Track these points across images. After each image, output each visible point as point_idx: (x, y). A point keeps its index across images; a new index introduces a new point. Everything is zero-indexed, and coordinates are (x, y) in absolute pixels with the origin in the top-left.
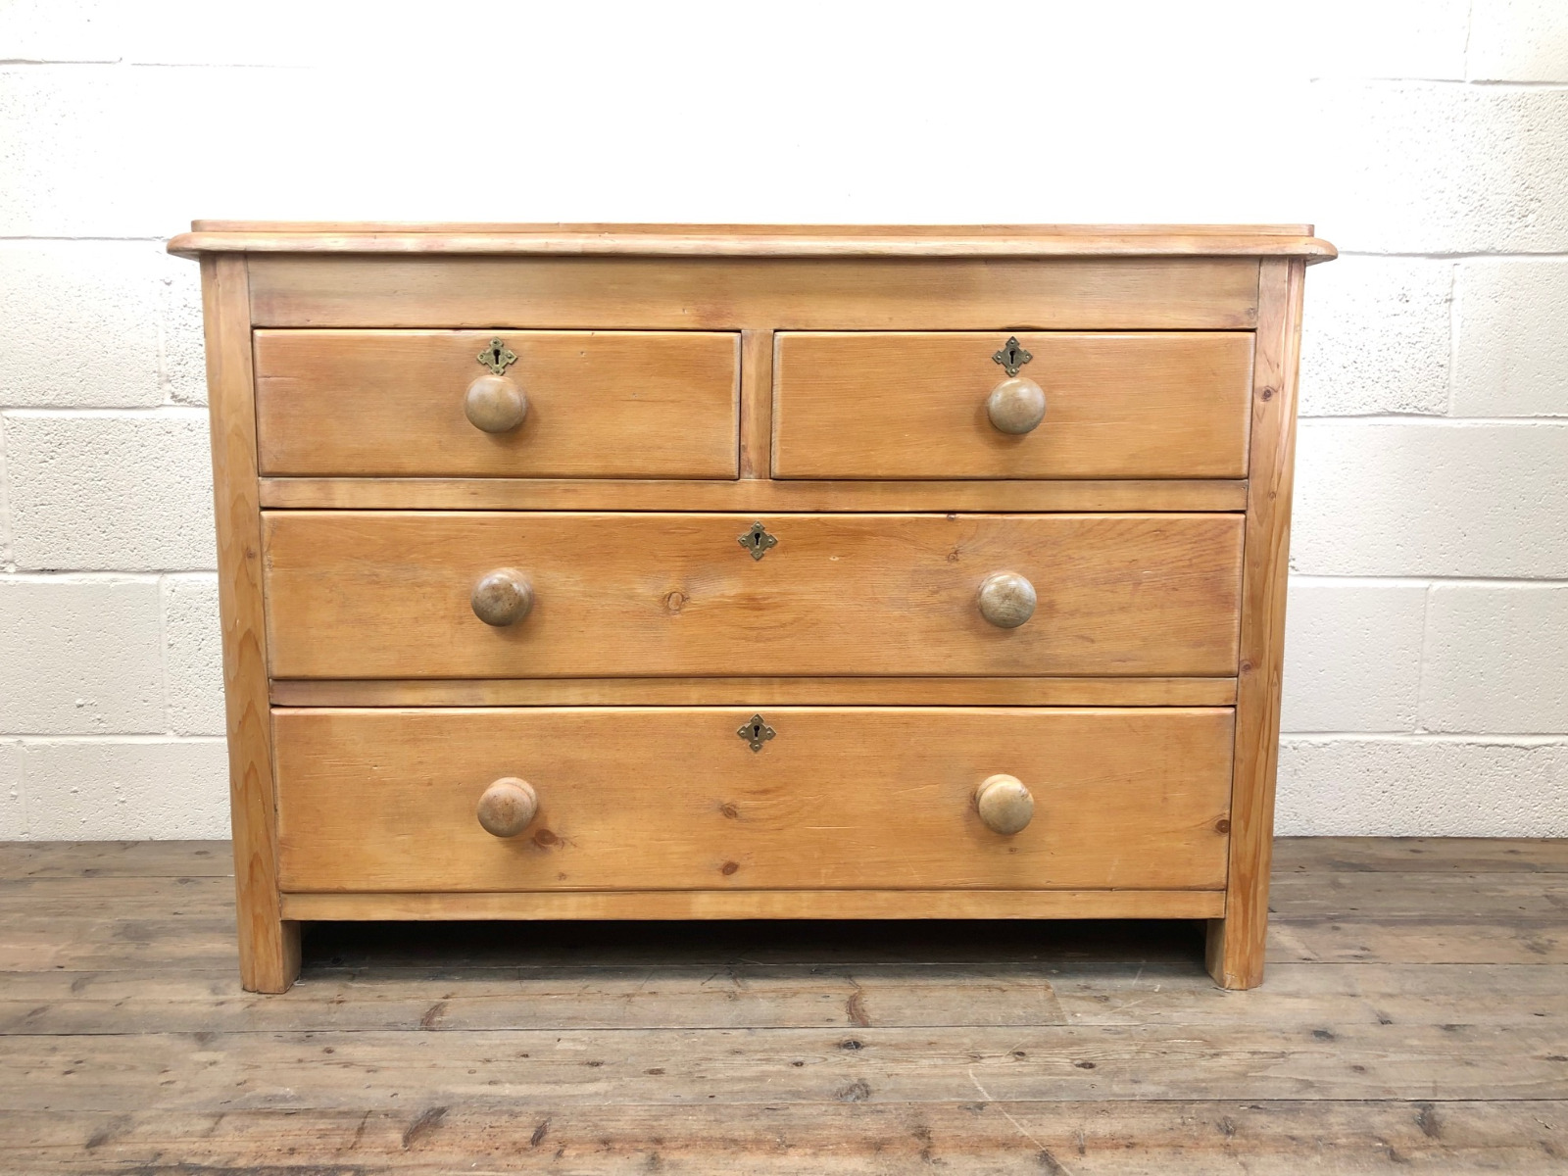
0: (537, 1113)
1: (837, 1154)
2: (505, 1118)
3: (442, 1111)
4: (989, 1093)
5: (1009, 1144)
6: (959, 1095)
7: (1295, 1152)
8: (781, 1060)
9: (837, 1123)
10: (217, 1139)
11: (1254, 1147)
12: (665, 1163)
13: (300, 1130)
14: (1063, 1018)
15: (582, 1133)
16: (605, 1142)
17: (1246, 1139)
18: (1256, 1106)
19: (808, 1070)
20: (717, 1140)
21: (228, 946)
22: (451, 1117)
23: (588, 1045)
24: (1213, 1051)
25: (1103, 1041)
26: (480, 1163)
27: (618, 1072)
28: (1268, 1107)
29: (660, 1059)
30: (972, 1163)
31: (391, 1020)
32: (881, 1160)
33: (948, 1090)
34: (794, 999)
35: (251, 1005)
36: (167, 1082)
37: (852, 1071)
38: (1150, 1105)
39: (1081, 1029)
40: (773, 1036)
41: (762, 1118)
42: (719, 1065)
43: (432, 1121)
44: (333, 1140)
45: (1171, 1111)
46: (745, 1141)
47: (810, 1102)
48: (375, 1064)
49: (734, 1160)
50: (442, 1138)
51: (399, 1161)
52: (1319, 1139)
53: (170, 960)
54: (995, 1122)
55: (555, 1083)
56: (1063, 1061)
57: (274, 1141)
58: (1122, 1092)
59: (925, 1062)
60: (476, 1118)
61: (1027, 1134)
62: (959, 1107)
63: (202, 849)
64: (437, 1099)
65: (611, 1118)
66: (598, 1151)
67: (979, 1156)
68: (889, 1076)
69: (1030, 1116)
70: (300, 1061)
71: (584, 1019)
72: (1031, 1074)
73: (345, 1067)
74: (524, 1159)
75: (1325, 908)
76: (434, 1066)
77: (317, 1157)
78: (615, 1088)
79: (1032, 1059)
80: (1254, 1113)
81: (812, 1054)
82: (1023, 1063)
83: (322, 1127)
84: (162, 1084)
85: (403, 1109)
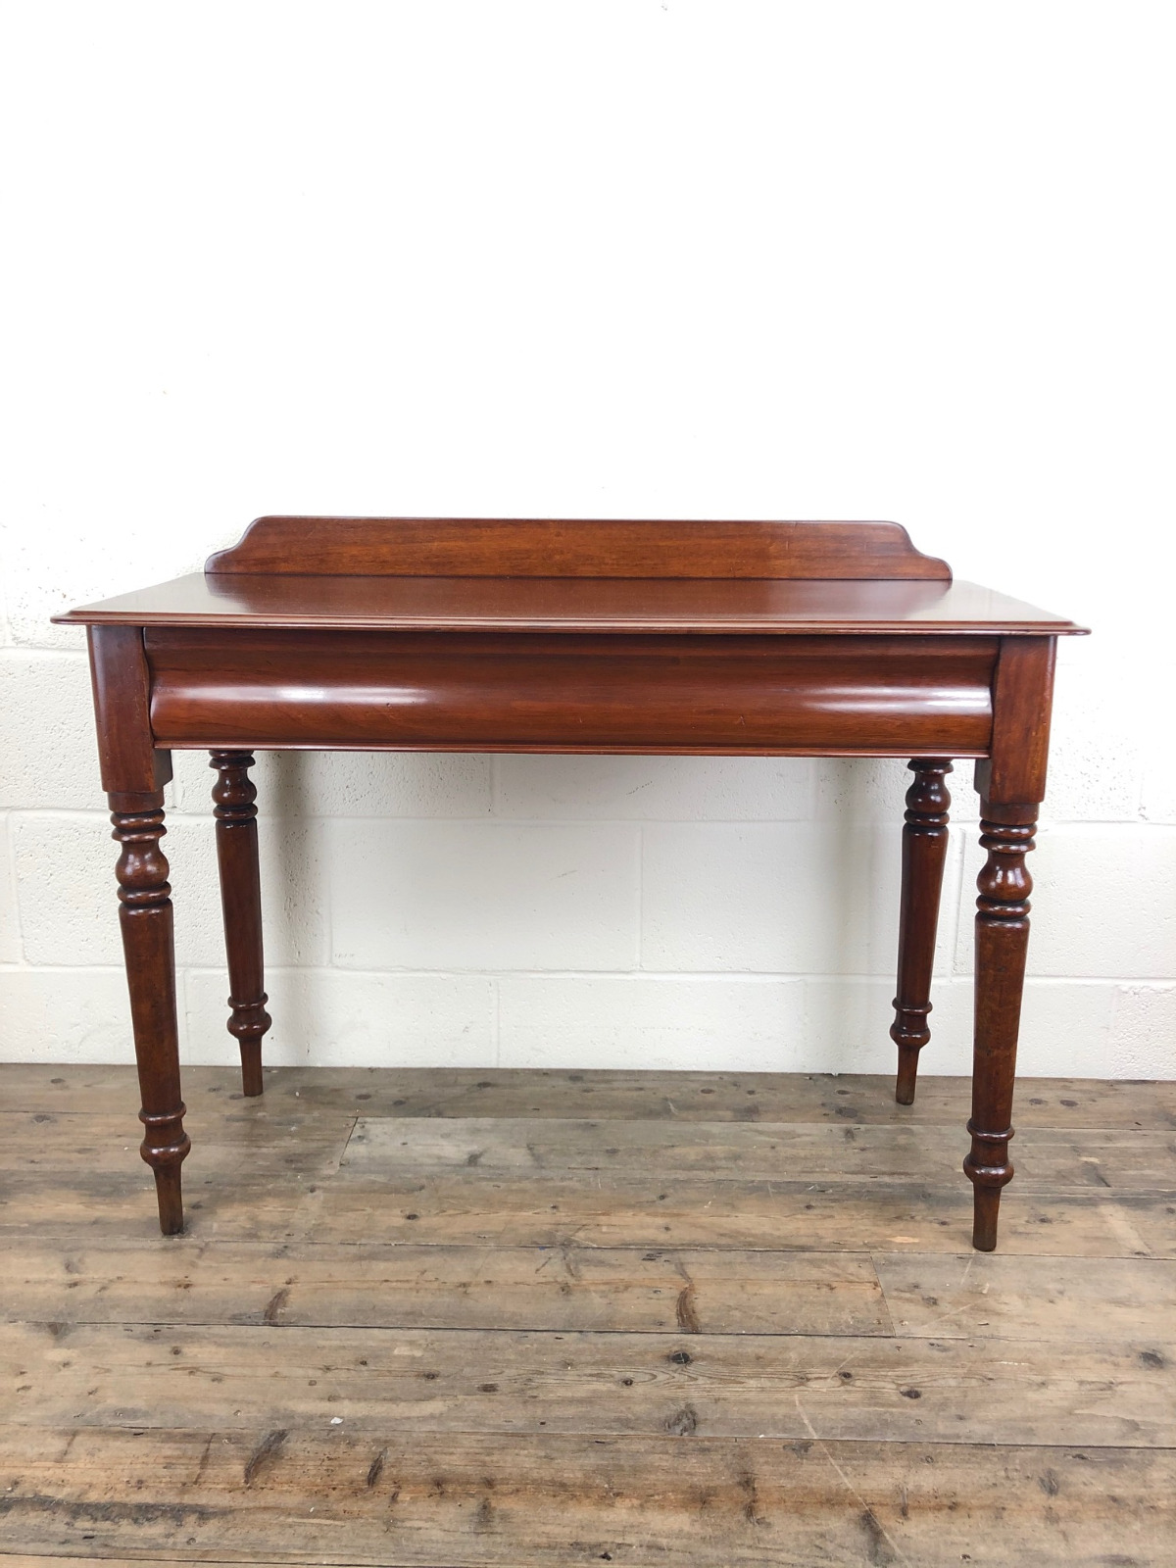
0: (374, 1440)
1: (662, 1507)
2: (343, 1447)
3: (281, 1435)
4: (815, 1429)
5: (833, 1501)
6: (785, 1430)
7: (1116, 1518)
8: (612, 1376)
9: (665, 1464)
10: (71, 1465)
11: (1076, 1511)
12: (496, 1513)
13: (147, 1455)
14: (891, 1329)
15: (416, 1471)
16: (439, 1483)
17: (1068, 1500)
18: (1080, 1455)
19: (638, 1390)
20: (546, 1483)
21: (81, 1206)
22: (289, 1445)
23: (425, 1350)
24: (1039, 1379)
25: (929, 1360)
26: (318, 1508)
27: (452, 1387)
28: (1092, 1456)
29: (491, 1371)
30: (795, 1525)
31: (236, 1312)
32: (706, 1518)
33: (774, 1423)
34: (626, 1295)
35: (104, 1288)
36: (24, 1388)
37: (680, 1393)
38: (975, 1451)
39: (908, 1342)
40: (605, 1344)
41: (591, 1455)
42: (550, 1380)
43: (273, 1448)
44: (178, 1471)
45: (995, 1459)
46: (574, 1485)
47: (639, 1433)
48: (220, 1370)
49: (563, 1512)
50: (281, 1472)
51: (239, 1501)
52: (1141, 1500)
53: (26, 1225)
54: (819, 1468)
55: (391, 1400)
56: (890, 1390)
57: (123, 1470)
58: (950, 1431)
59: (752, 1383)
60: (312, 1447)
61: (851, 1487)
62: (784, 1447)
63: (59, 1074)
64: (278, 1419)
65: (446, 1450)
66: (431, 1495)
67: (802, 1515)
68: (717, 1400)
69: (854, 1462)
70: (149, 1364)
71: (422, 1315)
72: (855, 1404)
73: (191, 1373)
74: (361, 1503)
75: (1161, 1181)
76: (276, 1375)
77: (162, 1494)
78: (450, 1409)
79: (858, 1383)
80: (1078, 1464)
81: (642, 1369)
82: (849, 1388)
83: (169, 1453)
84: (18, 1390)
85: (245, 1431)
